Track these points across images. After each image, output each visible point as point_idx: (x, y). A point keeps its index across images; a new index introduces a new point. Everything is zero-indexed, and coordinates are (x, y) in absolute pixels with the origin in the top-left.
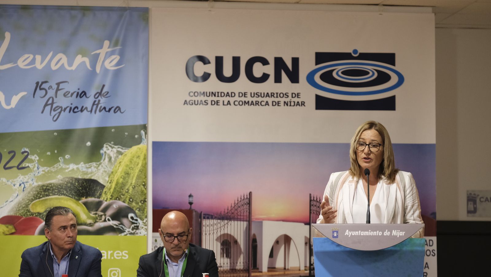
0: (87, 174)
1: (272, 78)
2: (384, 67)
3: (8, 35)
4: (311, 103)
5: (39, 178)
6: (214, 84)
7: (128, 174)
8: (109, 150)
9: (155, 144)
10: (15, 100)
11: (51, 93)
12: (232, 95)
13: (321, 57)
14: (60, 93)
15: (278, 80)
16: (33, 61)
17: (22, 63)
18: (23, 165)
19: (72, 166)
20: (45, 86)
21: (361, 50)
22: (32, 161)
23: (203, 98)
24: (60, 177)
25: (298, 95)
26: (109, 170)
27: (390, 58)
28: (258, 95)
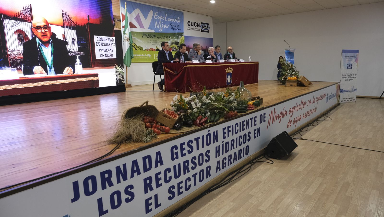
0: (177, 41)
1: (197, 26)
2: (207, 25)
3: (166, 14)
4: (201, 31)
5: (172, 41)
6: (191, 26)
7: (182, 41)
8: (179, 37)
9: (185, 36)
10: (168, 26)
11: (172, 26)
12: (192, 28)
13: (202, 23)
14: (173, 26)
15: (197, 27)
16: (170, 20)
17: (168, 20)
18: (170, 39)
19: (175, 39)
20: (171, 24)
21: (206, 23)
22: (170, 38)
23: (189, 29)
24: (174, 41)
25: (199, 29)
26: (180, 40)
27: (208, 24)
28: (195, 29)
